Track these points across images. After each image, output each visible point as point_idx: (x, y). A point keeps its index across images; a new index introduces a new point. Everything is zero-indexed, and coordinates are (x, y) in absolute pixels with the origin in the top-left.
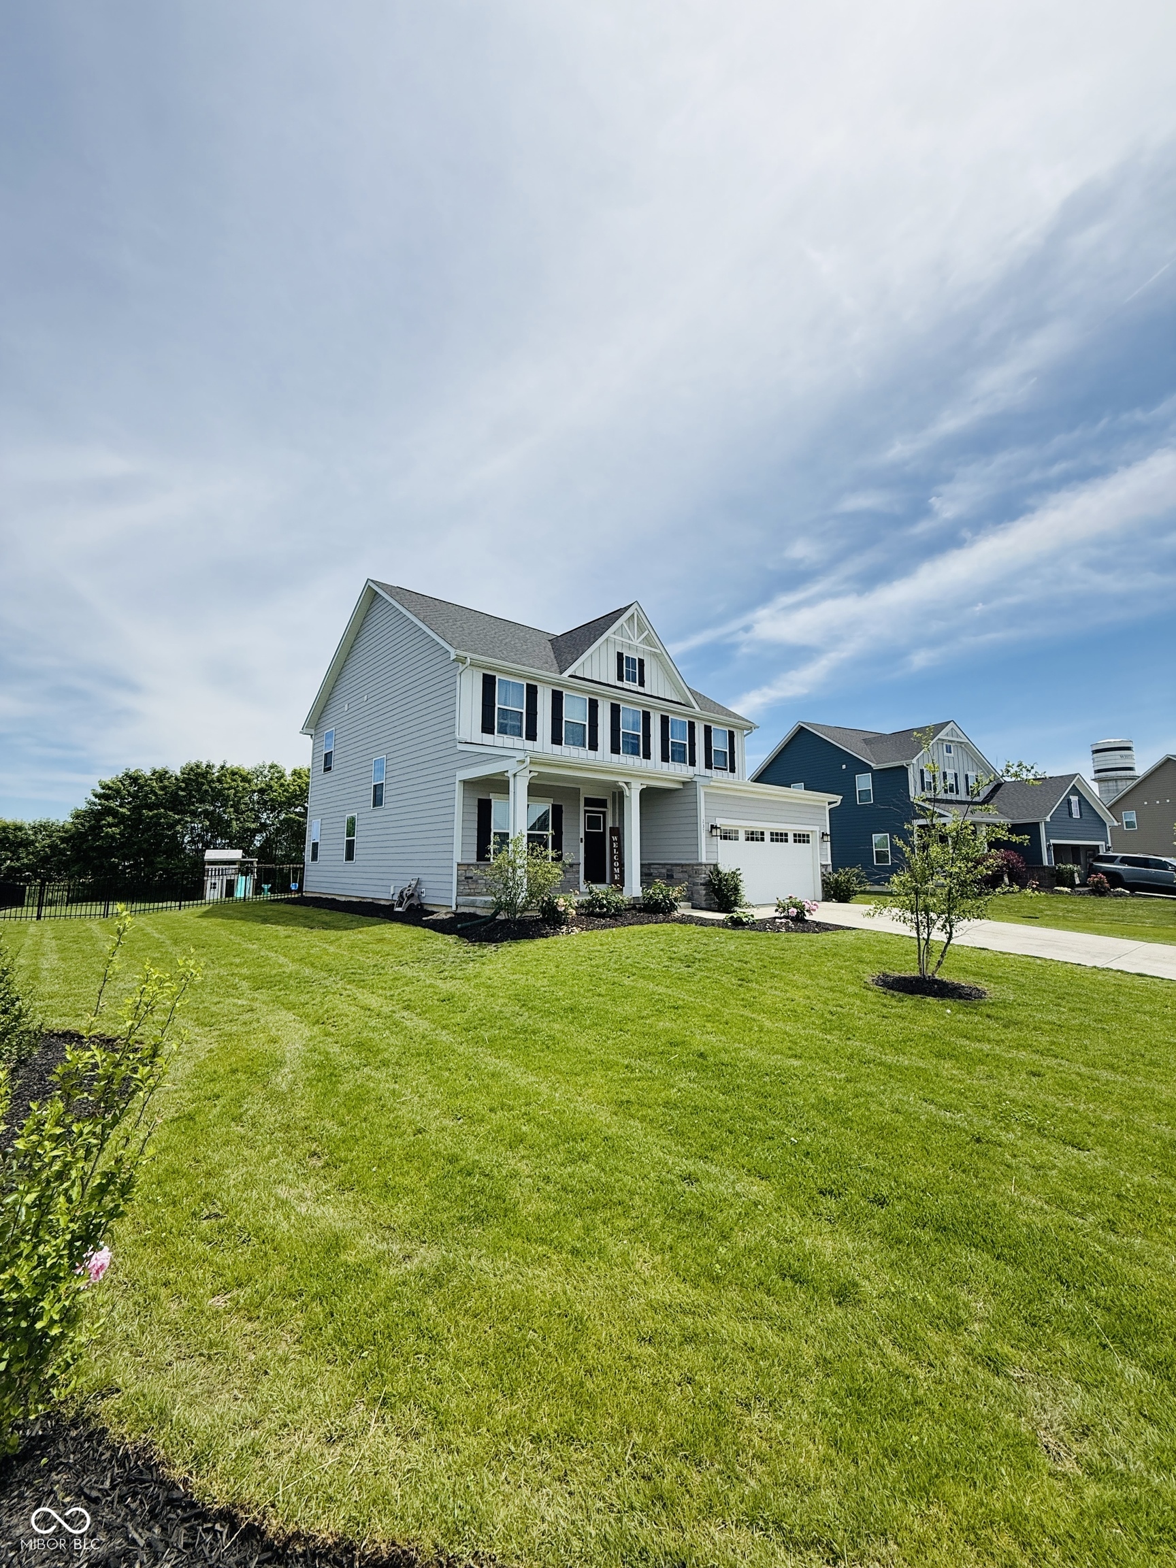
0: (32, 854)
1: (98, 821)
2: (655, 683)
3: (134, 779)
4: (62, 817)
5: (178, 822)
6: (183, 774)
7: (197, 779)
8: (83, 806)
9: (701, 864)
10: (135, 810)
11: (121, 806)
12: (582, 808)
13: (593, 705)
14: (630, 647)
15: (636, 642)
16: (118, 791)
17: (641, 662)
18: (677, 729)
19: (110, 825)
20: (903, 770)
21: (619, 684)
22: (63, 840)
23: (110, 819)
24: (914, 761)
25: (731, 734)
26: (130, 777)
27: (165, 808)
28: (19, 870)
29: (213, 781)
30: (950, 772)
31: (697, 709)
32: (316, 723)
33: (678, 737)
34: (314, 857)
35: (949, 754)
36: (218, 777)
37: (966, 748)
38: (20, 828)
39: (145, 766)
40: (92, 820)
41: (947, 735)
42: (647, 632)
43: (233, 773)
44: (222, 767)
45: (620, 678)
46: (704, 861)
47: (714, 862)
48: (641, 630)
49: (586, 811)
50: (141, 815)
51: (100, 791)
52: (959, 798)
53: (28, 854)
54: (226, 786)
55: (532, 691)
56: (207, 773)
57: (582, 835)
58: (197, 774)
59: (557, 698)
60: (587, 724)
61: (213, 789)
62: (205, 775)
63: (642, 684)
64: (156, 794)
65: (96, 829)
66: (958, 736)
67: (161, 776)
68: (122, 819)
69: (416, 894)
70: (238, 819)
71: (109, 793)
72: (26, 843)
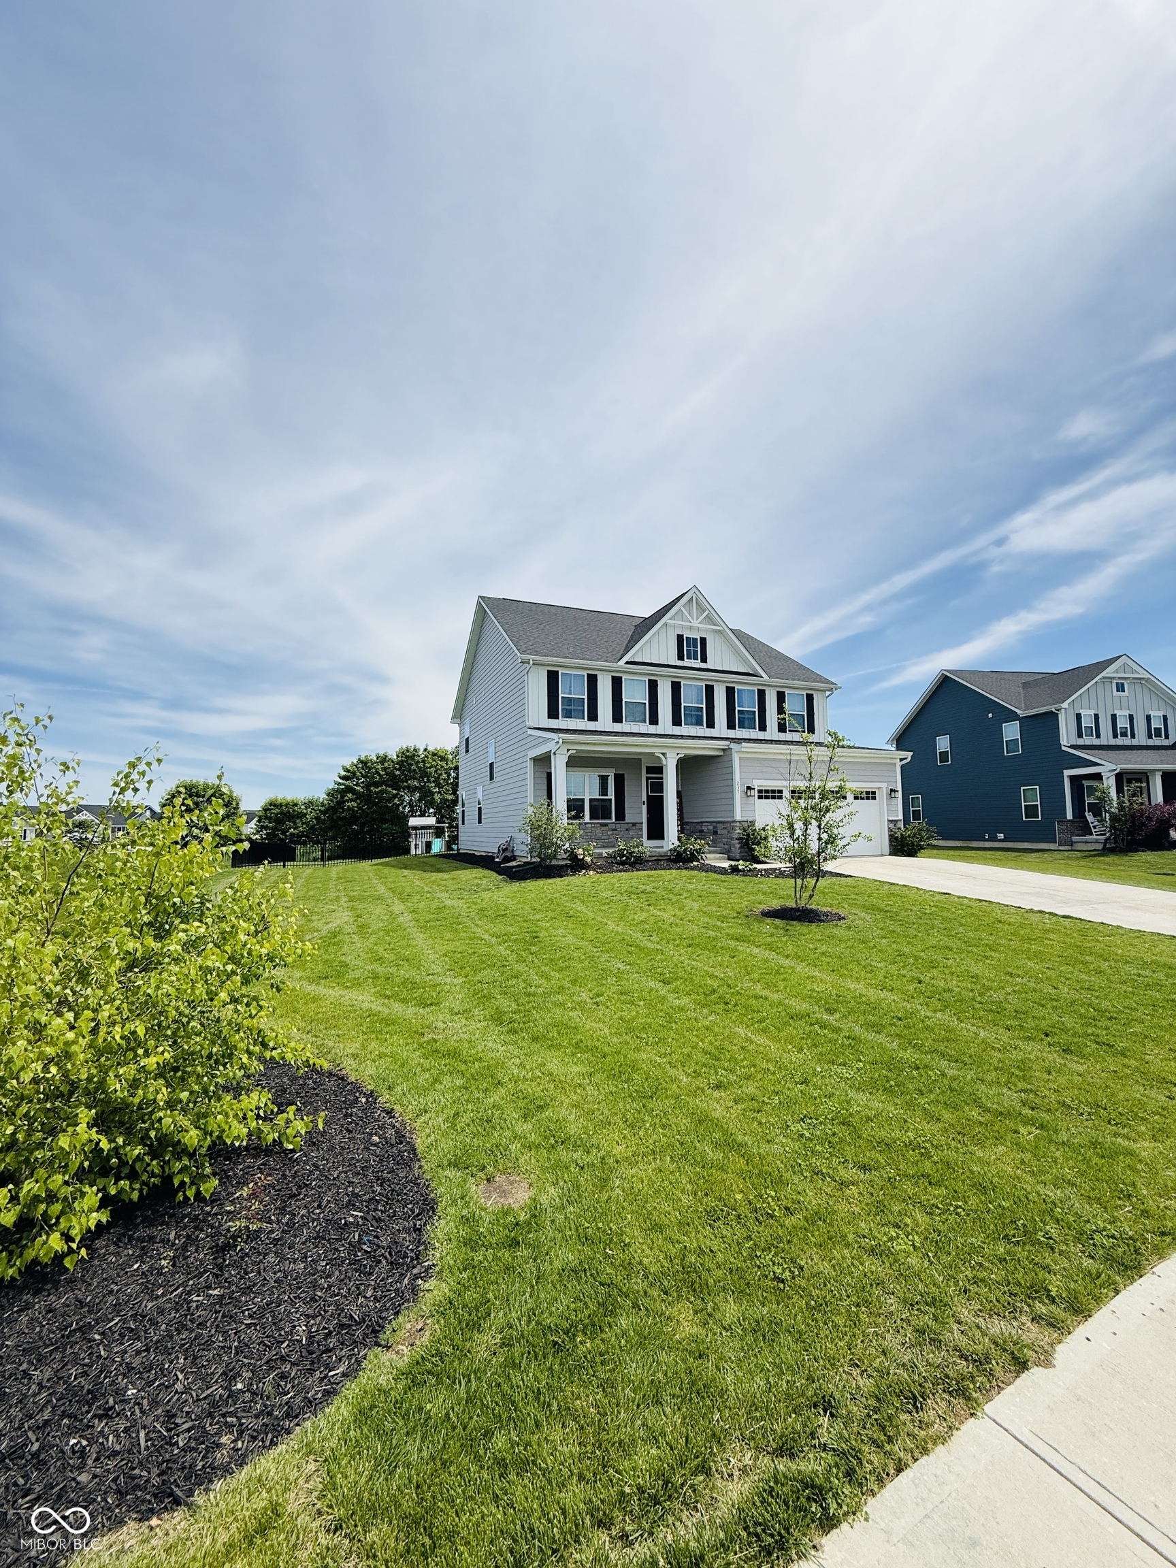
0: (305, 823)
1: (342, 797)
2: (718, 657)
3: (364, 763)
4: (321, 795)
5: (395, 796)
6: (398, 756)
7: (408, 759)
8: (332, 786)
9: (735, 822)
10: (368, 786)
11: (356, 785)
12: (644, 775)
13: (653, 686)
14: (691, 628)
15: (695, 624)
16: (354, 773)
17: (703, 640)
18: (745, 697)
19: (351, 800)
20: (1052, 717)
21: (680, 663)
22: (324, 813)
23: (350, 795)
24: (1065, 705)
25: (810, 698)
26: (362, 762)
27: (387, 786)
28: (298, 836)
29: (418, 762)
30: (1122, 714)
31: (765, 677)
32: (459, 714)
33: (748, 705)
34: (463, 823)
35: (1121, 694)
36: (423, 758)
37: (1147, 684)
38: (296, 805)
39: (371, 751)
40: (338, 796)
41: (1117, 671)
42: (707, 612)
43: (434, 754)
44: (425, 750)
45: (681, 657)
46: (738, 817)
47: (750, 819)
48: (701, 609)
49: (648, 778)
50: (370, 791)
51: (343, 773)
52: (1135, 742)
53: (303, 824)
54: (428, 765)
55: (592, 680)
56: (414, 755)
57: (644, 798)
58: (407, 757)
59: (617, 683)
60: (647, 702)
61: (420, 768)
62: (412, 757)
63: (704, 660)
64: (379, 775)
65: (341, 803)
66: (1133, 671)
67: (383, 759)
68: (358, 796)
69: (511, 848)
70: (439, 792)
71: (349, 775)
72: (302, 815)
